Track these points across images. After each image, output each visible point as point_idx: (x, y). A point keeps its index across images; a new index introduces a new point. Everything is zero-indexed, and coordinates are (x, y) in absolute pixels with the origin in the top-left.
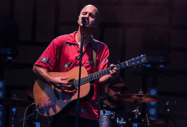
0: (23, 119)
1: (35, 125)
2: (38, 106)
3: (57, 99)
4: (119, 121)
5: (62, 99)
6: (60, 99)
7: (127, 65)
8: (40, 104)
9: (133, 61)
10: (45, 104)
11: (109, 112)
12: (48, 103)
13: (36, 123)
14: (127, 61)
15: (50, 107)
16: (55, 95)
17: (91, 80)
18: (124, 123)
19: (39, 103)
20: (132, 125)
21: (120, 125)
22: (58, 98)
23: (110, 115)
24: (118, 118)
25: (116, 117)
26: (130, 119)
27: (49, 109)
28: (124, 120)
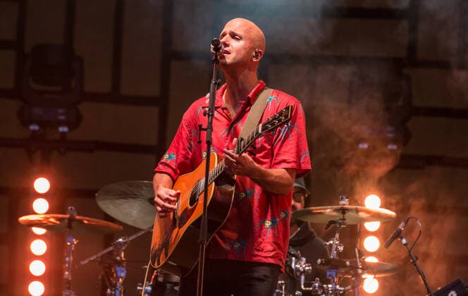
1: (117, 272)
4: (296, 264)
18: (307, 268)
21: (298, 273)
25: (290, 256)
26: (319, 261)
28: (307, 262)
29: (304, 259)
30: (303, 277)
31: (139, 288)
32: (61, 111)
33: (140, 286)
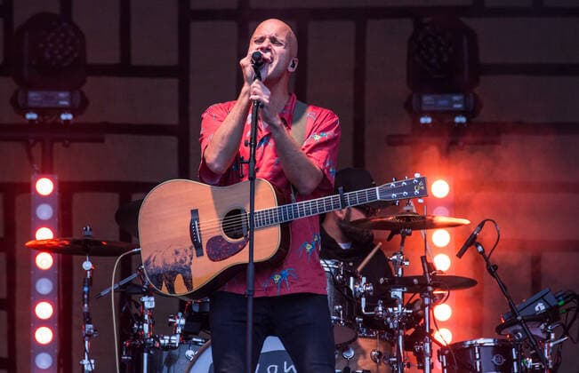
0: (111, 291)
1: (143, 303)
2: (147, 263)
3: (195, 254)
4: (354, 284)
5: (209, 256)
6: (202, 255)
7: (378, 198)
8: (152, 259)
9: (393, 190)
10: (167, 262)
11: (328, 262)
12: (173, 261)
13: (145, 299)
14: (377, 188)
15: (178, 273)
16: (191, 244)
17: (284, 221)
18: (368, 288)
19: (150, 257)
20: (390, 294)
21: (358, 295)
22: (200, 254)
23: (333, 270)
24: (352, 279)
25: (347, 275)
26: (382, 280)
27: (175, 276)
28: (368, 282)
29: (364, 279)
30: (363, 300)
31: (171, 320)
32: (62, 95)
33: (172, 318)
